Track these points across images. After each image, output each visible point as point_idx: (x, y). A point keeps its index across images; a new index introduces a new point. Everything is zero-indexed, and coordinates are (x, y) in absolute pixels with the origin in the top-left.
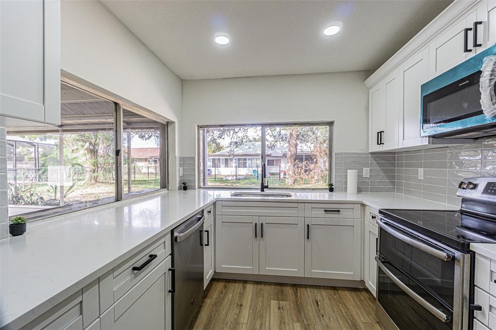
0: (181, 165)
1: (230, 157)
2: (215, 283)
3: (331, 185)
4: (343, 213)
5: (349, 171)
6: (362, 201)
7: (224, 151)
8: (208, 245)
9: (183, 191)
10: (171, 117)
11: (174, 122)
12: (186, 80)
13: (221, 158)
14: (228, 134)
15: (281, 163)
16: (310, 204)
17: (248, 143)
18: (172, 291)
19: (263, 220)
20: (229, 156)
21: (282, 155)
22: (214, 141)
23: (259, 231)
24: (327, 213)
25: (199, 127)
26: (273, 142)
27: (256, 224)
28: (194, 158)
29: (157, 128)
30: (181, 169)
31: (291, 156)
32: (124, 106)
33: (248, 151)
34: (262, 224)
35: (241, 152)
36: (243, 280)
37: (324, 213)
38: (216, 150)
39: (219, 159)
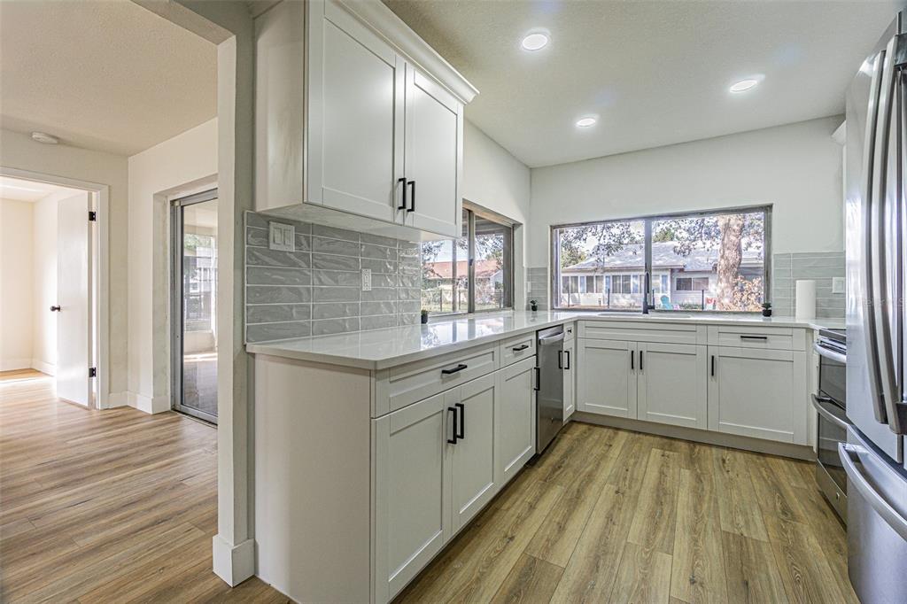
0: (528, 280)
1: (597, 274)
2: (575, 425)
3: (767, 305)
4: (773, 342)
5: (798, 281)
6: (808, 325)
7: (583, 262)
8: (568, 368)
9: (531, 311)
10: (518, 217)
11: (521, 224)
12: (536, 168)
13: (579, 275)
14: (594, 230)
15: (707, 284)
16: (717, 327)
17: (630, 246)
18: (538, 389)
19: (642, 347)
20: (595, 270)
21: (710, 269)
22: (568, 245)
23: (637, 361)
24: (745, 341)
25: (553, 227)
26: (688, 242)
27: (632, 352)
28: (546, 269)
29: (500, 232)
30: (529, 283)
31: (728, 269)
32: (477, 213)
33: (632, 261)
34: (641, 352)
35: (618, 262)
36: (614, 425)
37: (739, 340)
38: (570, 262)
39: (577, 277)
